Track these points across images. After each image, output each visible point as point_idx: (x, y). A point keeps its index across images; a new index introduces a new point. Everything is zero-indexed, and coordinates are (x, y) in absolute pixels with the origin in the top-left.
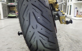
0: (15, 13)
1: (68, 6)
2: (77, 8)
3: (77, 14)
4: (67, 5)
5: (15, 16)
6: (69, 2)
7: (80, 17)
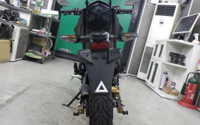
0: (41, 51)
1: (152, 63)
2: (166, 74)
3: (165, 85)
4: (151, 60)
5: (40, 58)
6: (155, 55)
7: (168, 93)
